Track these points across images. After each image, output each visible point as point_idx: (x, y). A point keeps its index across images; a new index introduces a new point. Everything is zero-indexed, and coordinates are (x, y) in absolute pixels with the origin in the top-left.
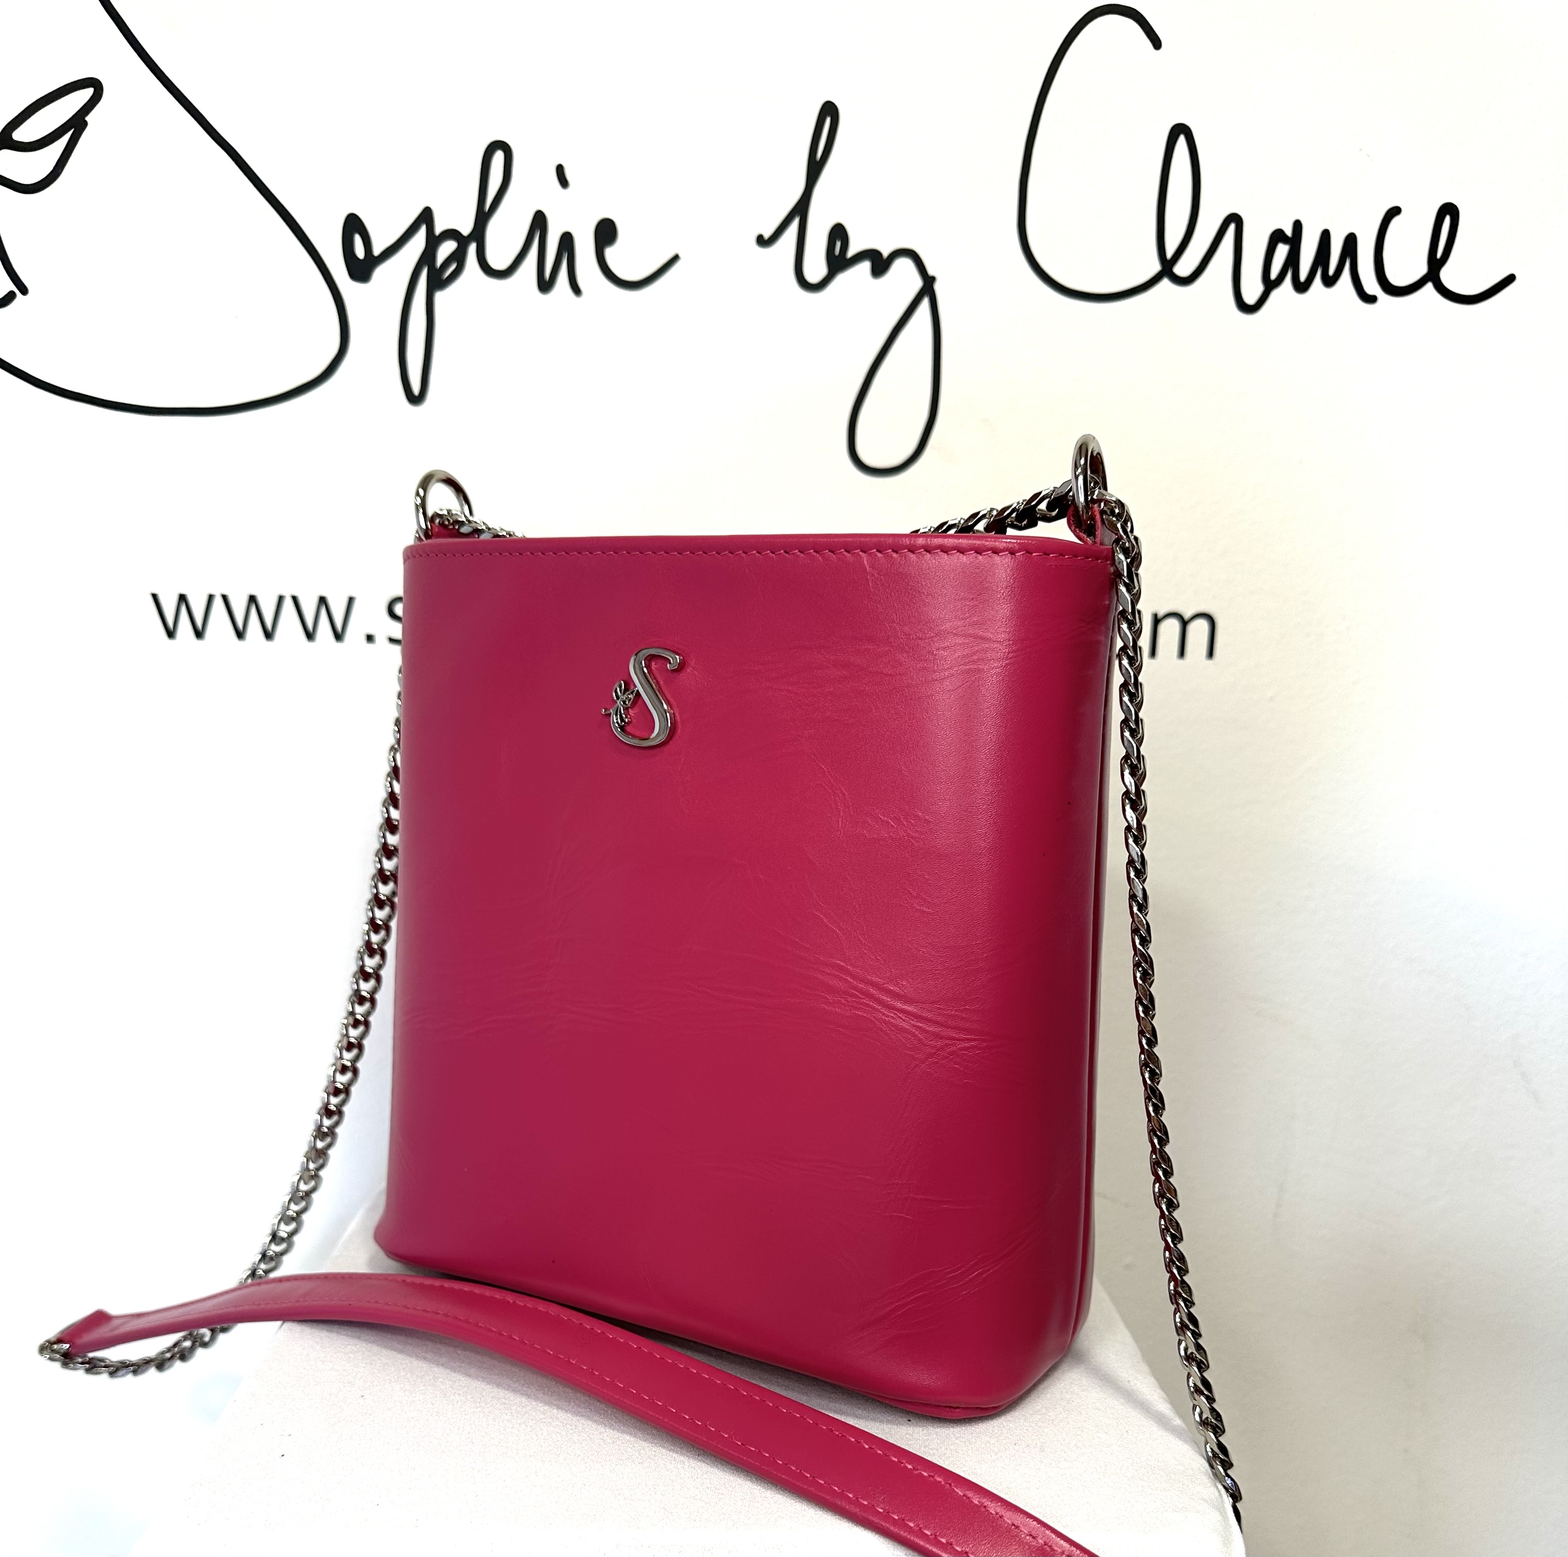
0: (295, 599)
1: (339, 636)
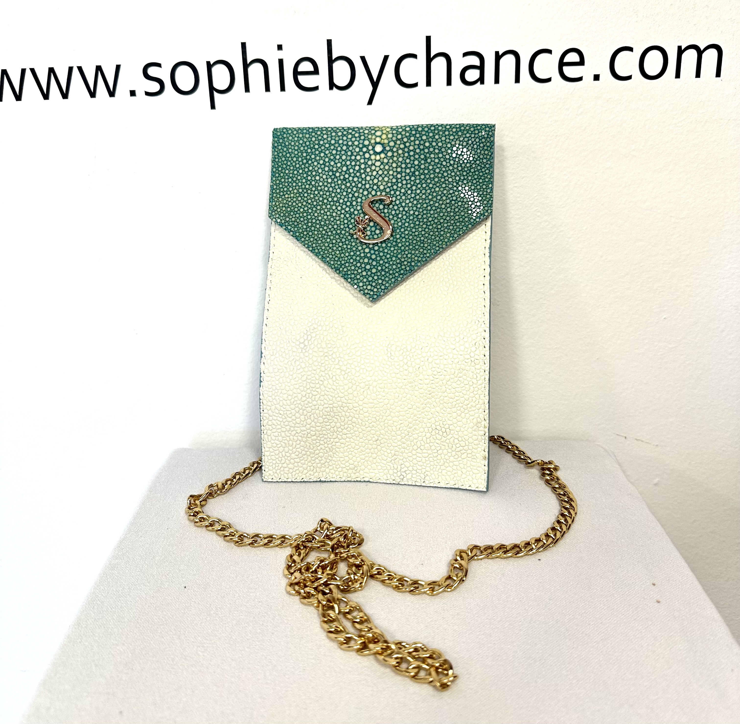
0: (80, 69)
1: (112, 94)
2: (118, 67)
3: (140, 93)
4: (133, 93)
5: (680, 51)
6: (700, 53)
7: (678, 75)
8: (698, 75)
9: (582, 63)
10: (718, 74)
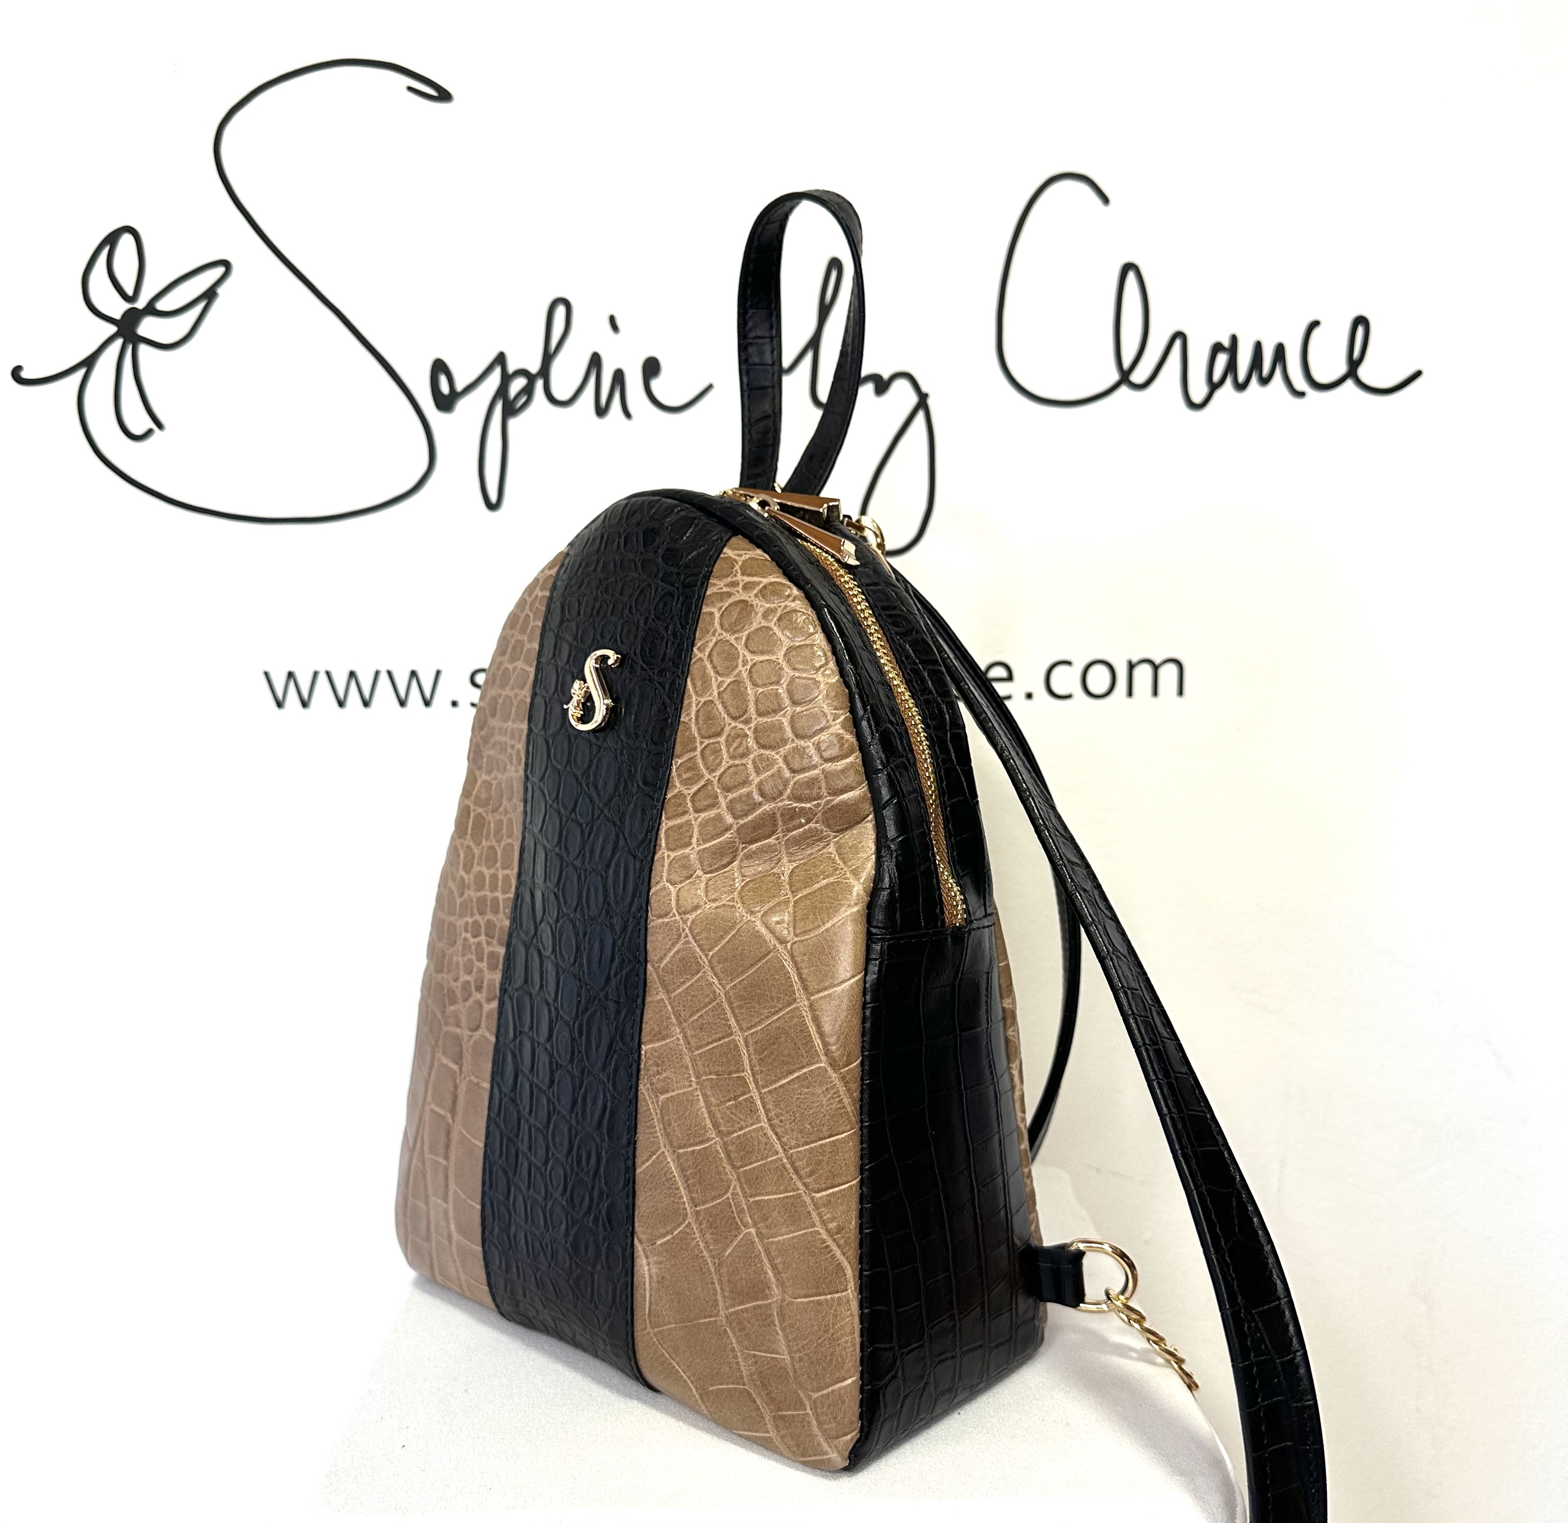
0: (389, 673)
2: (438, 673)
3: (464, 705)
4: (454, 704)
5: (1131, 666)
6: (1156, 668)
7: (1130, 693)
8: (1155, 693)
9: (1010, 678)
10: (1181, 692)
